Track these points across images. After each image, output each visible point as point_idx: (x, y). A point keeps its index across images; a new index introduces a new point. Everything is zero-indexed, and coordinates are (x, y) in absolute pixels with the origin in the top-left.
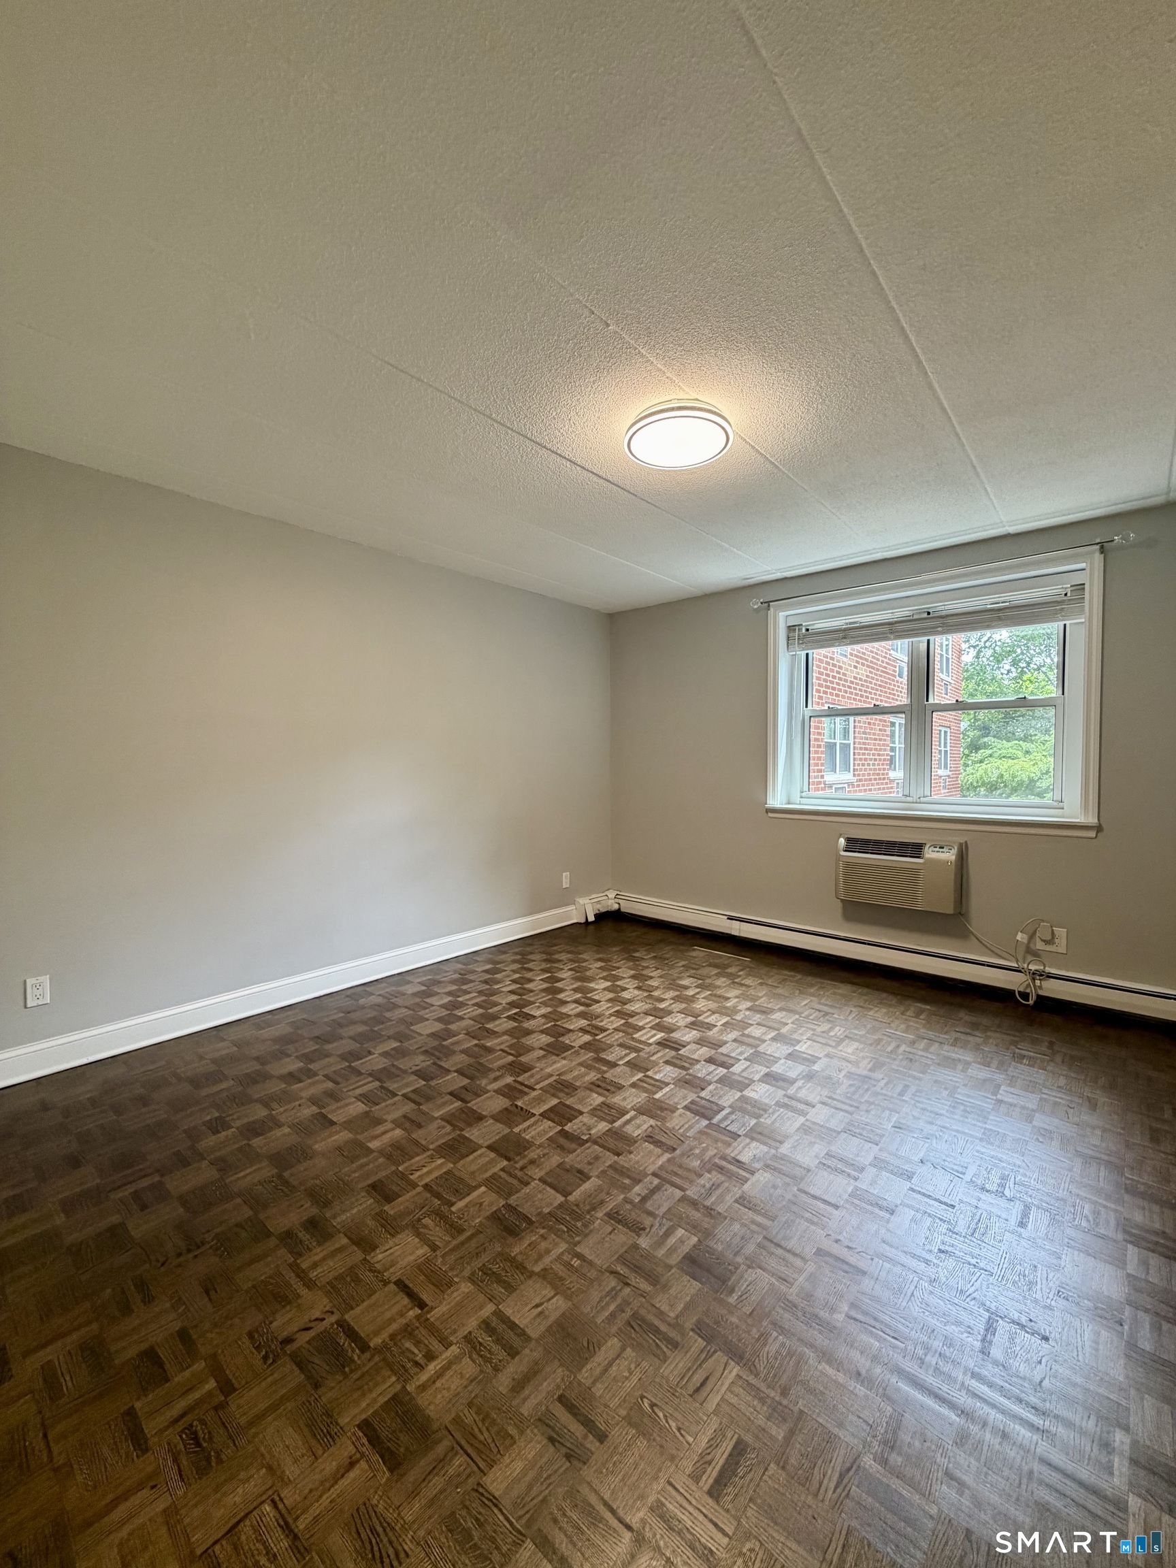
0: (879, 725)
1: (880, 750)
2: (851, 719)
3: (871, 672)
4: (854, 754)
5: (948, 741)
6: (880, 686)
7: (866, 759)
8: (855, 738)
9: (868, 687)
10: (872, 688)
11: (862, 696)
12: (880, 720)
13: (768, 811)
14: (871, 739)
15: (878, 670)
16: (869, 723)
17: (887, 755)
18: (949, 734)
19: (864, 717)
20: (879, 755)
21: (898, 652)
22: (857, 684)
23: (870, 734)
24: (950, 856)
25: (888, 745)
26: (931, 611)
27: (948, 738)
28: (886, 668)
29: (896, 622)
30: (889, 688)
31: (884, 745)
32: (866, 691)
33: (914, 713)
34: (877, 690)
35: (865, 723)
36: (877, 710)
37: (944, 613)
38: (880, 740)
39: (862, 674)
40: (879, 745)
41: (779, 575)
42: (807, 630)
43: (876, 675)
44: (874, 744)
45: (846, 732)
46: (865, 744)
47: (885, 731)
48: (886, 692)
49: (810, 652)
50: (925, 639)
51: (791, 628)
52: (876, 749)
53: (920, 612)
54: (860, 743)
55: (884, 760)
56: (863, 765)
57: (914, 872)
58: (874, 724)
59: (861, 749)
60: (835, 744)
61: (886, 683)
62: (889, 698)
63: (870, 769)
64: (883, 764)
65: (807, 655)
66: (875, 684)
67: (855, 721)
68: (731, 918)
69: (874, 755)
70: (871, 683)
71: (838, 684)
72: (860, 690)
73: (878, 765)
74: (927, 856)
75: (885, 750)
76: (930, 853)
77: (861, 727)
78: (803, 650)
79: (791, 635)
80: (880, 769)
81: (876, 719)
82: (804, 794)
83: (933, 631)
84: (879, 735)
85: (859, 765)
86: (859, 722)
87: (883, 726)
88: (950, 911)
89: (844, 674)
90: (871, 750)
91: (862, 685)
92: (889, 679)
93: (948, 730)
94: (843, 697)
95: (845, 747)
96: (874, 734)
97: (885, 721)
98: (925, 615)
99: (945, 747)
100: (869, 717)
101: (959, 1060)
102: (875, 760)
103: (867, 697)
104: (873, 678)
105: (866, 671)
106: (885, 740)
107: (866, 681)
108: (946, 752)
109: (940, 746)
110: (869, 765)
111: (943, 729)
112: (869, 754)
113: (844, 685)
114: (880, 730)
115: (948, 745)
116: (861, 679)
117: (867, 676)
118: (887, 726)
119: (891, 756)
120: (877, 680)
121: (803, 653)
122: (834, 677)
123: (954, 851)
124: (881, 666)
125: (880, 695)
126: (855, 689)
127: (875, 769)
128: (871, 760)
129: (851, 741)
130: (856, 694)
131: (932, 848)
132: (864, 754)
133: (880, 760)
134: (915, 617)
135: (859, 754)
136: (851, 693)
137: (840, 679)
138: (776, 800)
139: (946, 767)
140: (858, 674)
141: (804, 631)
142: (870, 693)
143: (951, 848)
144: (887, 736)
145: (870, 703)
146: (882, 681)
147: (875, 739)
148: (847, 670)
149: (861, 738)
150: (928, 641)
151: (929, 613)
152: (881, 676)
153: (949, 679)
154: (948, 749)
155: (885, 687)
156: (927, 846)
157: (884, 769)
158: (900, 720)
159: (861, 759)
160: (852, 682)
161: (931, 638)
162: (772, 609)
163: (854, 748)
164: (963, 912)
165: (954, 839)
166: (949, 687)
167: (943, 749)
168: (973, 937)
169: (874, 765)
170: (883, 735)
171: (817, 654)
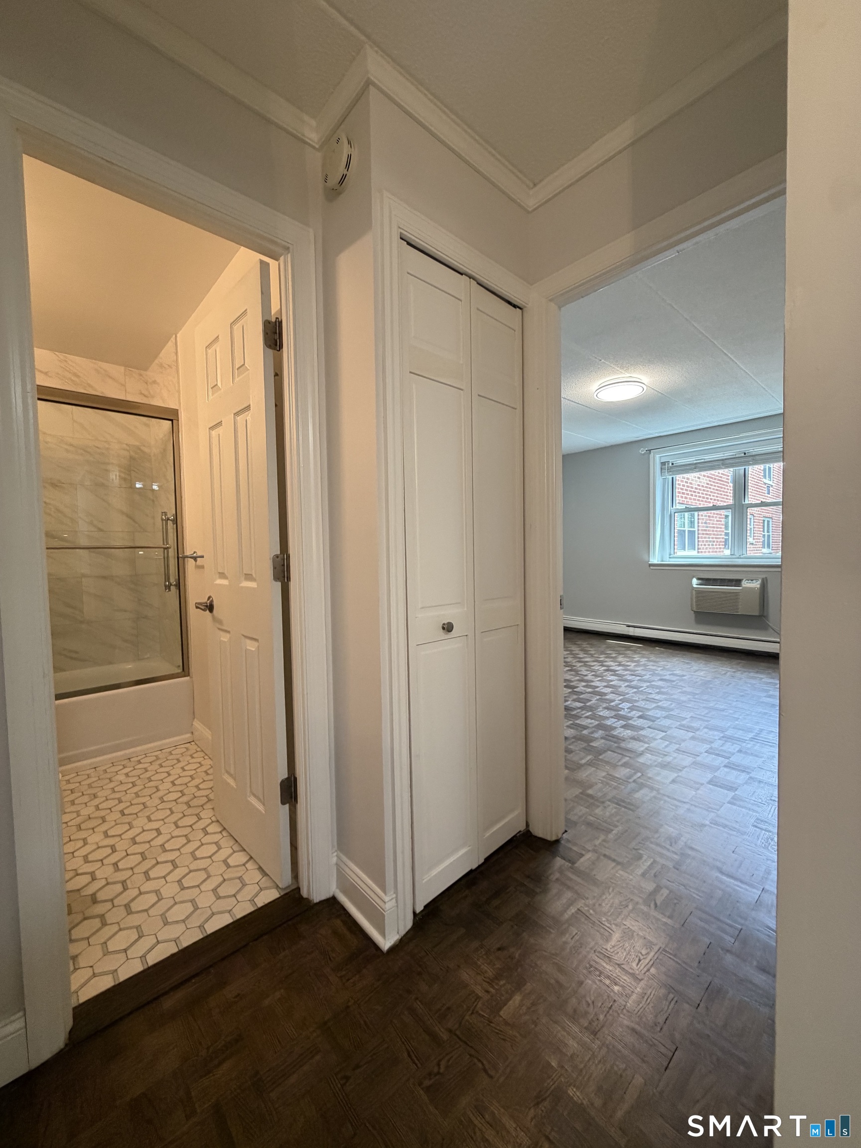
0: (716, 517)
1: (718, 535)
2: (696, 513)
3: (710, 481)
4: (698, 538)
5: (771, 528)
6: (717, 490)
7: (707, 541)
8: (698, 526)
9: (708, 491)
10: (711, 492)
11: (704, 498)
12: (717, 514)
13: (651, 565)
14: (711, 527)
15: (715, 479)
16: (709, 516)
17: (723, 538)
18: (771, 523)
19: (705, 512)
20: (716, 538)
21: (727, 473)
22: (700, 489)
23: (709, 523)
24: (756, 585)
25: (723, 531)
26: (746, 452)
27: (771, 525)
28: (721, 477)
29: (726, 459)
30: (724, 492)
31: (720, 531)
32: (706, 494)
33: (737, 509)
34: (715, 493)
35: (706, 516)
36: (715, 508)
37: (754, 453)
38: (717, 528)
39: (704, 482)
40: (716, 531)
41: (657, 435)
42: (673, 464)
43: (714, 482)
44: (713, 531)
45: (692, 523)
46: (706, 530)
47: (721, 521)
48: (721, 494)
49: (674, 476)
50: (744, 467)
51: (663, 464)
52: (714, 534)
53: (740, 453)
54: (702, 530)
55: (721, 542)
56: (705, 545)
57: (736, 594)
58: (713, 517)
59: (703, 534)
60: (684, 531)
61: (722, 488)
62: (723, 498)
63: (710, 548)
64: (719, 545)
65: (673, 478)
66: (714, 489)
67: (698, 515)
68: (629, 626)
69: (713, 538)
70: (710, 488)
71: (686, 490)
72: (702, 494)
73: (716, 545)
74: (744, 585)
75: (721, 535)
76: (745, 584)
77: (703, 519)
78: (671, 475)
79: (663, 467)
80: (717, 548)
81: (714, 514)
82: (671, 556)
83: (748, 463)
84: (716, 524)
85: (701, 545)
86: (702, 515)
87: (719, 518)
88: (757, 614)
89: (691, 483)
90: (710, 534)
91: (704, 490)
92: (724, 485)
93: (771, 520)
94: (690, 499)
95: (692, 533)
96: (713, 524)
97: (721, 515)
98: (743, 455)
99: (768, 532)
100: (709, 512)
101: (758, 677)
102: (714, 542)
103: (707, 498)
104: (711, 485)
105: (706, 480)
106: (721, 528)
107: (706, 487)
108: (769, 536)
109: (764, 531)
110: (709, 545)
111: (766, 520)
112: (709, 538)
113: (690, 491)
114: (717, 521)
115: (771, 530)
116: (703, 486)
117: (708, 484)
118: (722, 518)
119: (725, 539)
120: (715, 486)
121: (670, 477)
122: (684, 486)
123: (759, 582)
124: (717, 476)
125: (717, 497)
126: (699, 493)
127: (713, 548)
128: (710, 541)
129: (696, 529)
130: (700, 497)
131: (747, 581)
132: (705, 538)
133: (717, 542)
134: (737, 456)
135: (702, 538)
136: (696, 496)
137: (688, 487)
138: (655, 560)
139: (769, 546)
140: (701, 482)
141: (670, 465)
142: (710, 495)
143: (757, 580)
144: (722, 525)
145: (710, 502)
146: (718, 487)
147: (714, 527)
148: (693, 480)
149: (703, 527)
150: (745, 469)
151: (745, 454)
152: (717, 483)
153: (771, 483)
154: (771, 534)
155: (720, 491)
156: (744, 580)
157: (720, 548)
158: (729, 513)
159: (703, 541)
160: (696, 489)
161: (746, 467)
162: (652, 453)
163: (698, 534)
164: (765, 614)
165: (759, 576)
166: (771, 488)
167: (766, 534)
168: (771, 629)
169: (713, 545)
170: (719, 524)
171: (679, 478)
